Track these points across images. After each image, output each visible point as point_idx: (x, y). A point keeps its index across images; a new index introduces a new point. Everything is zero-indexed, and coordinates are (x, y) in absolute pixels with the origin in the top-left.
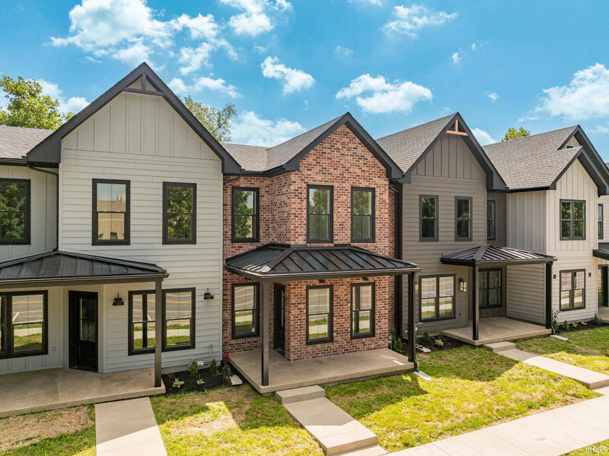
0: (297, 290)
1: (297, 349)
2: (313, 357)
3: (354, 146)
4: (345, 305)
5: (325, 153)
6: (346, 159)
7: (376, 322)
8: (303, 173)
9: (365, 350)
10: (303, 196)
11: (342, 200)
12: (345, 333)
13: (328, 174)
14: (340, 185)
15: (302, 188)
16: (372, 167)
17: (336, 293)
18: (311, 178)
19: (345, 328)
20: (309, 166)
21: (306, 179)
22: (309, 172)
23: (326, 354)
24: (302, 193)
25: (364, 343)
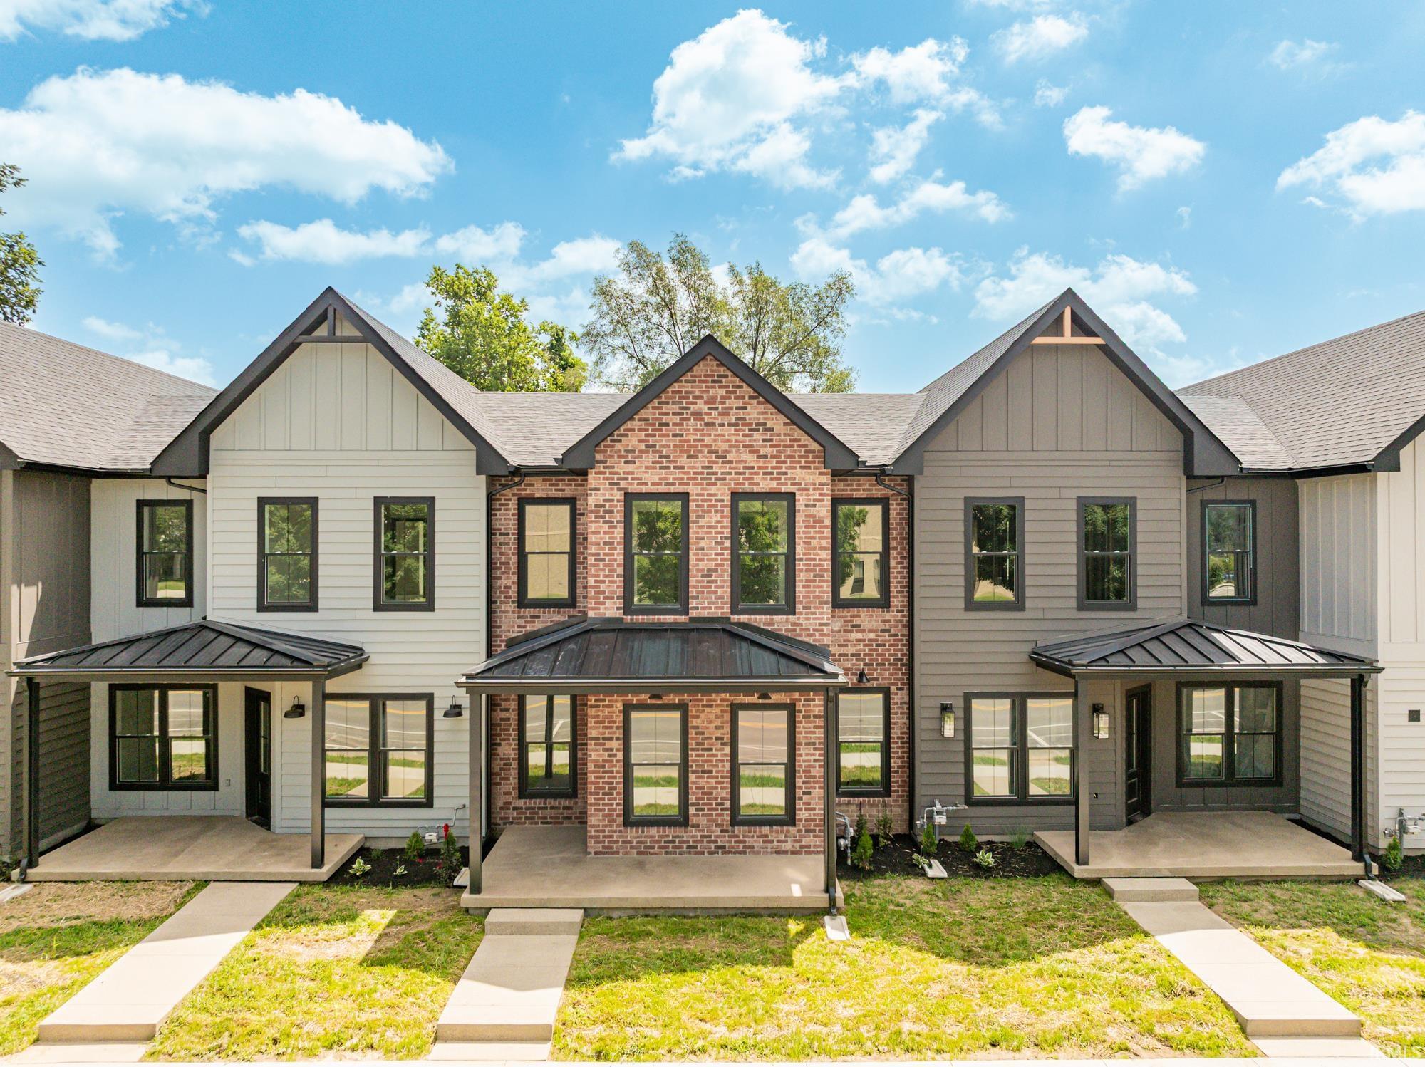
0: (603, 711)
1: (604, 831)
2: (639, 853)
3: (740, 403)
4: (716, 750)
5: (667, 425)
6: (719, 432)
7: (799, 793)
8: (616, 470)
9: (767, 853)
10: (616, 517)
11: (709, 522)
12: (717, 810)
13: (675, 468)
14: (702, 489)
15: (612, 500)
16: (785, 446)
17: (693, 722)
18: (633, 479)
19: (716, 799)
20: (630, 455)
21: (621, 482)
22: (630, 468)
23: (670, 850)
24: (612, 512)
25: (766, 836)
